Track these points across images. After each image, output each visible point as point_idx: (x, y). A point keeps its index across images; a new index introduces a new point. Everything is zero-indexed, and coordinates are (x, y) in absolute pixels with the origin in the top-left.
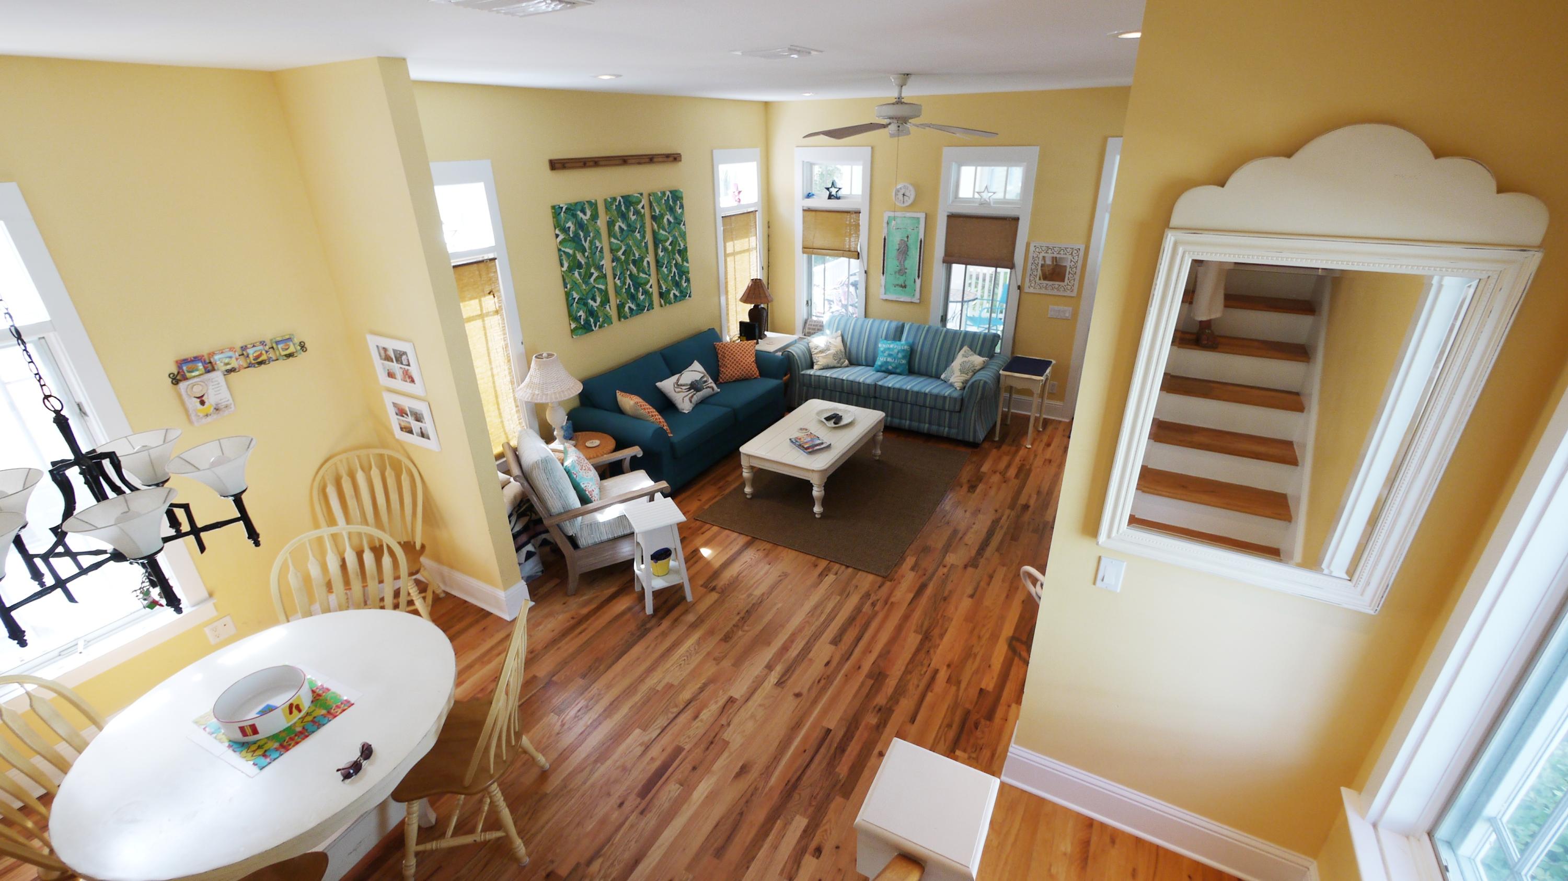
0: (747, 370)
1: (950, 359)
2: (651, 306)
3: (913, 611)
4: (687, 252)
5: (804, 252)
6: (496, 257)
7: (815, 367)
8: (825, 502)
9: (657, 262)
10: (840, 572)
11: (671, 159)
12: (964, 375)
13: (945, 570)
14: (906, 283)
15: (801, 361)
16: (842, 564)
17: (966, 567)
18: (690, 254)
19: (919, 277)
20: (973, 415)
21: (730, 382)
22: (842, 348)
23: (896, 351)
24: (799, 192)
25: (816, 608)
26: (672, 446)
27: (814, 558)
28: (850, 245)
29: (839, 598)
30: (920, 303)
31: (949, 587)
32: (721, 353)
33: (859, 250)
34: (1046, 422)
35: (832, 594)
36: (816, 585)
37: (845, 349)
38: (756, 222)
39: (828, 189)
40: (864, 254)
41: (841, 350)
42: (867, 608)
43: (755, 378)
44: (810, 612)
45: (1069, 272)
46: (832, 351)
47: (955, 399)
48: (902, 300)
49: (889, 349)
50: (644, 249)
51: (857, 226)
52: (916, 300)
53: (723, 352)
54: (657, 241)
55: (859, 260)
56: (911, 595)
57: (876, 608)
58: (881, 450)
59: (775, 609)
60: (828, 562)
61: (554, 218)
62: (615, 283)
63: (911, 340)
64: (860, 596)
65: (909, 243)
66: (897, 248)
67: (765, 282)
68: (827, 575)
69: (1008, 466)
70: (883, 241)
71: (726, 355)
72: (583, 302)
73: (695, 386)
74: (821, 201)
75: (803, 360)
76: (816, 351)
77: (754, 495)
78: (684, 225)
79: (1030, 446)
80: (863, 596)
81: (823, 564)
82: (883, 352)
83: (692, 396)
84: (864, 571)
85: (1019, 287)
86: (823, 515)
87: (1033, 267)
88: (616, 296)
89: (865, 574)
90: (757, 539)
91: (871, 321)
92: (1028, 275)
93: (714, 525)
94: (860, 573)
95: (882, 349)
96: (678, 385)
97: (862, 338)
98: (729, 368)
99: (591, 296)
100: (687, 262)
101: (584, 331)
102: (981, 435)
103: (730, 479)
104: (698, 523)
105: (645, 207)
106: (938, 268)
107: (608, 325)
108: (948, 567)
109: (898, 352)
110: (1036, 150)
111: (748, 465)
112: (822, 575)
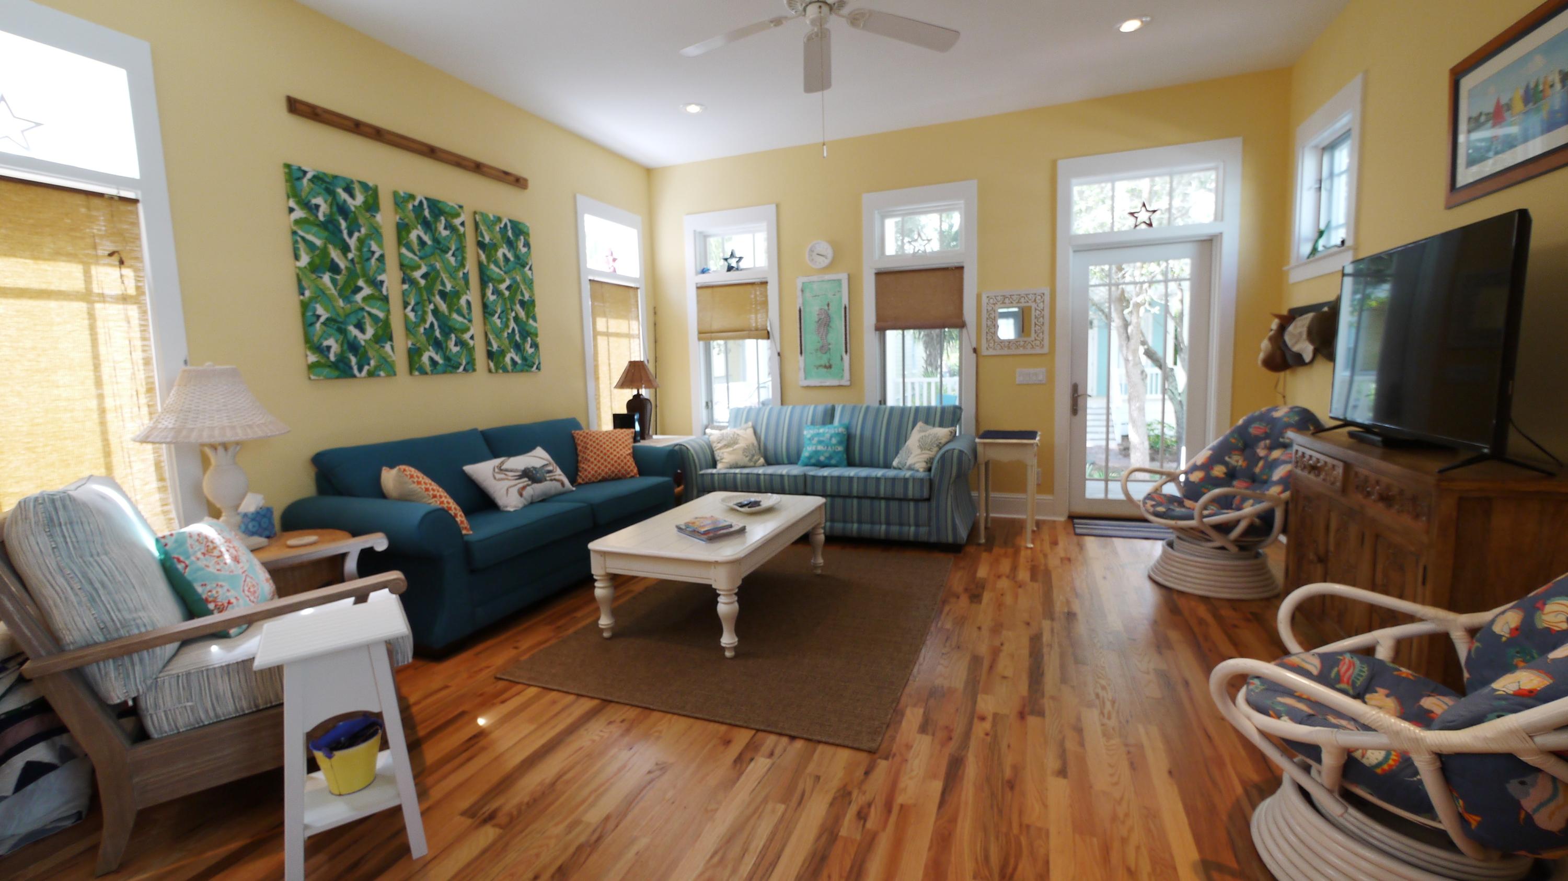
0: (619, 464)
1: (901, 439)
2: (470, 367)
3: (953, 820)
4: (534, 306)
5: (699, 339)
6: (140, 197)
7: (719, 466)
8: (741, 626)
9: (485, 306)
10: (778, 752)
11: (511, 179)
12: (927, 452)
13: (987, 725)
14: (831, 362)
15: (699, 459)
16: (781, 734)
17: (1022, 716)
18: (538, 310)
19: (846, 352)
20: (949, 503)
21: (593, 482)
22: (755, 443)
23: (828, 436)
24: (690, 264)
25: (729, 839)
26: (467, 547)
27: (723, 728)
28: (756, 322)
29: (781, 808)
30: (851, 385)
31: (1009, 761)
32: (582, 444)
33: (769, 329)
34: (1038, 524)
35: (765, 800)
36: (729, 783)
37: (759, 445)
38: (637, 301)
39: (726, 260)
40: (776, 333)
41: (753, 444)
42: (848, 828)
43: (632, 477)
44: (715, 853)
45: (1036, 324)
46: (742, 444)
47: (922, 480)
48: (828, 384)
49: (818, 434)
50: (462, 283)
51: (765, 303)
52: (845, 382)
53: (585, 443)
54: (484, 280)
55: (769, 341)
56: (937, 786)
57: (869, 825)
58: (824, 558)
59: (630, 854)
60: (753, 732)
61: (287, 181)
62: (406, 317)
63: (846, 421)
64: (829, 798)
65: (830, 312)
66: (817, 320)
67: (651, 367)
68: (752, 759)
69: (1014, 568)
70: (798, 312)
71: (588, 446)
72: (336, 325)
73: (530, 475)
74: (717, 273)
75: (701, 456)
76: (719, 445)
77: (618, 633)
78: (530, 269)
79: (1032, 546)
80: (835, 799)
81: (742, 737)
82: (811, 439)
83: (524, 488)
84: (826, 743)
85: (975, 350)
86: (738, 650)
87: (989, 323)
88: (407, 335)
89: (829, 750)
90: (611, 702)
91: (790, 407)
92: (984, 333)
93: (530, 685)
94: (820, 748)
95: (809, 436)
96: (501, 470)
97: (780, 430)
98: (592, 463)
99: (353, 319)
100: (535, 320)
101: (336, 373)
102: (963, 533)
103: (579, 614)
104: (501, 684)
105: (467, 224)
106: (869, 336)
107: (388, 375)
108: (990, 718)
109: (831, 437)
110: (972, 186)
111: (602, 572)
112: (741, 761)
